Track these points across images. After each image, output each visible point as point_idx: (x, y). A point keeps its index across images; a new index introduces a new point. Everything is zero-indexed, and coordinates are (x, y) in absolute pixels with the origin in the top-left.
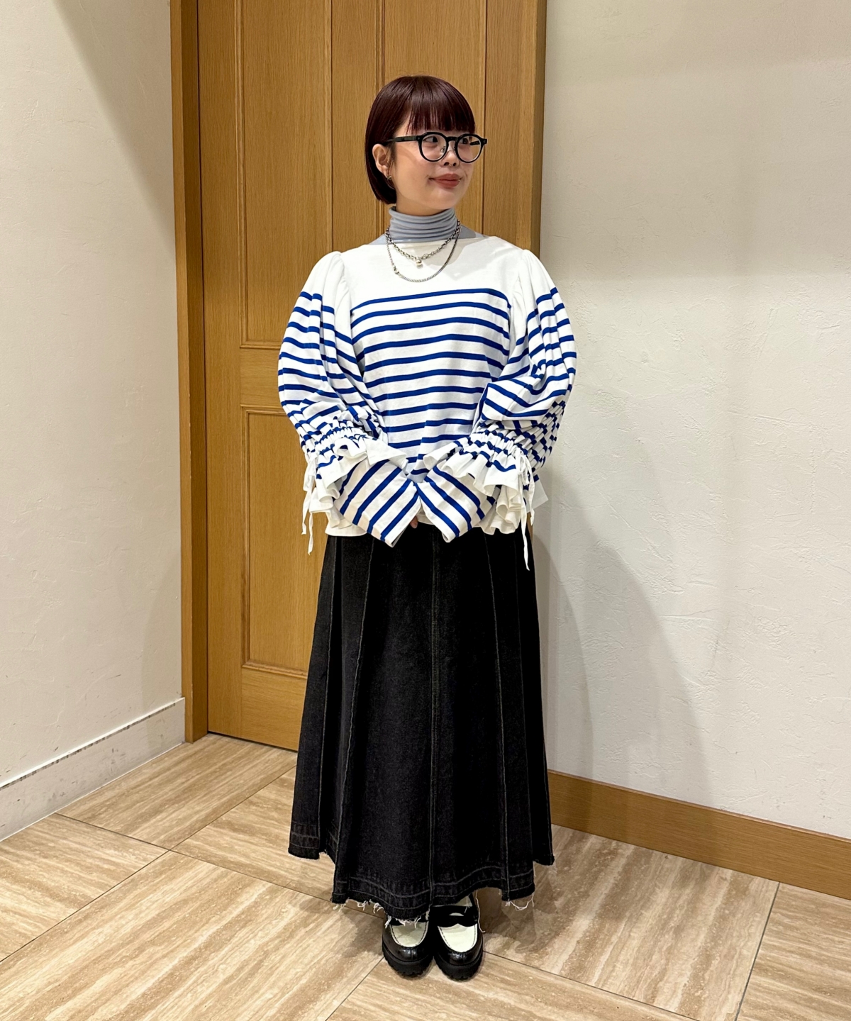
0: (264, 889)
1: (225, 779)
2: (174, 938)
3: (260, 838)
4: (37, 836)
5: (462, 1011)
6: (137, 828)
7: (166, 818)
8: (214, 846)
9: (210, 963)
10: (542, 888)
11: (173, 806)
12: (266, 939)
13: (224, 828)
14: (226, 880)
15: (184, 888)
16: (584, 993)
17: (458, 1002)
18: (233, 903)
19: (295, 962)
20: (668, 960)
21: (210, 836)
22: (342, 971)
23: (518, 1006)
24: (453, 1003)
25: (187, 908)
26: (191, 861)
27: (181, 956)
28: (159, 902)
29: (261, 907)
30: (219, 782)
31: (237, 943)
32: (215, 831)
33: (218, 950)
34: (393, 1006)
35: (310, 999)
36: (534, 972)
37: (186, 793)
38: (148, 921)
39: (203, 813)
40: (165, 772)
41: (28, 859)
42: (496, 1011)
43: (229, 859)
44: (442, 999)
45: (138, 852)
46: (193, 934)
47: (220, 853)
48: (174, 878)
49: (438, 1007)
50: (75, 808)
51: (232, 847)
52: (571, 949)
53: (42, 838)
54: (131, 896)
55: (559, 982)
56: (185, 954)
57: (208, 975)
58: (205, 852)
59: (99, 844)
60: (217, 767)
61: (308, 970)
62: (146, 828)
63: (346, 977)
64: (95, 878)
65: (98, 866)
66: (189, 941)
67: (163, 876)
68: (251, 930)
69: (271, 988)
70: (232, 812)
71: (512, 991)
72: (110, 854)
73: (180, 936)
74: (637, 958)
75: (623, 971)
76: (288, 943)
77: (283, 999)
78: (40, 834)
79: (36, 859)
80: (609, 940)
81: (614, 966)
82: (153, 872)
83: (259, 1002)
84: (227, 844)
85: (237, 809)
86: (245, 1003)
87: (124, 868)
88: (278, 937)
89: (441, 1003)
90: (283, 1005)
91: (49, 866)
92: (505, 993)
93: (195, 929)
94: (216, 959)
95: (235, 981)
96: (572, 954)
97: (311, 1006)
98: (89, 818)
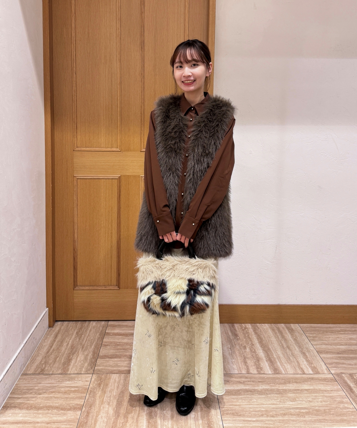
1: (84, 339)
2: (134, 408)
4: (26, 387)
5: (258, 396)
6: (68, 369)
7: (76, 361)
8: (109, 367)
9: (159, 412)
10: (238, 347)
11: (74, 356)
13: (105, 358)
15: (116, 387)
16: (285, 377)
17: (254, 394)
20: (295, 358)
21: (103, 363)
23: (272, 388)
25: (126, 395)
26: (107, 375)
27: (144, 414)
28: (112, 396)
30: (83, 341)
32: (103, 360)
34: (237, 403)
35: (208, 411)
37: (73, 349)
38: (116, 405)
39: (90, 355)
40: (54, 342)
41: (33, 397)
43: (121, 370)
44: (248, 395)
47: (115, 369)
48: (107, 384)
50: (29, 369)
51: (117, 365)
52: (267, 364)
53: (28, 386)
54: (97, 397)
55: (274, 376)
57: (163, 417)
58: (108, 370)
59: (59, 381)
60: (75, 335)
62: (72, 368)
64: (74, 396)
65: (69, 390)
67: (102, 385)
70: (101, 351)
72: (68, 383)
74: (287, 361)
75: (288, 366)
77: (199, 415)
78: (26, 385)
79: (36, 397)
80: (274, 357)
81: (284, 365)
82: (96, 385)
83: (192, 420)
84: (114, 364)
85: (103, 349)
86: (188, 422)
87: (81, 387)
89: (250, 396)
90: (201, 417)
91: (46, 397)
92: (264, 385)
95: (175, 416)
96: (269, 366)
97: (211, 413)
98: (42, 371)
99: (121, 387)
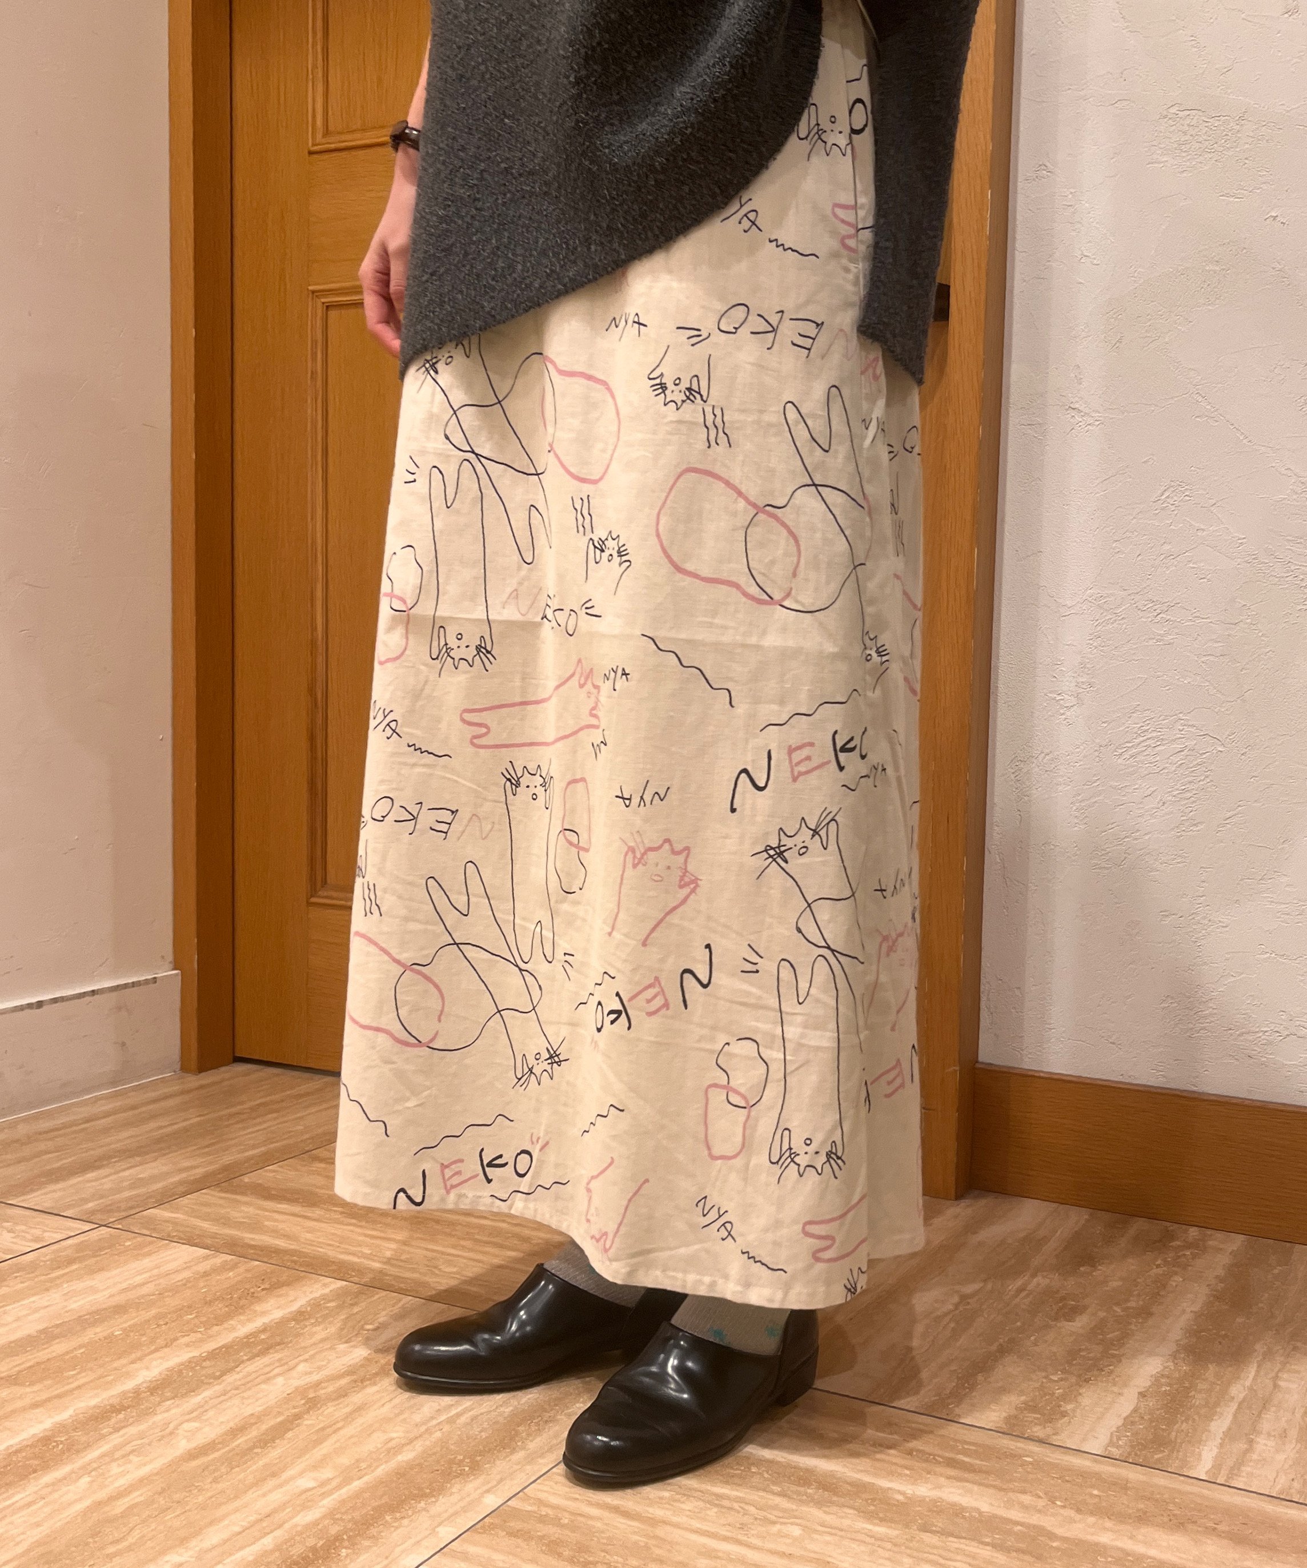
0: (327, 1291)
1: (260, 1123)
2: (72, 1373)
3: (327, 1210)
5: (846, 1522)
6: (32, 1191)
7: (108, 1176)
8: (215, 1221)
9: (158, 1418)
11: (130, 1160)
12: (315, 1377)
13: (243, 1194)
14: (231, 1274)
15: (124, 1285)
17: (832, 1503)
18: (240, 1314)
19: (387, 1420)
21: (205, 1204)
22: (512, 1439)
23: (1002, 1513)
24: (819, 1504)
25: (120, 1320)
26: (151, 1243)
27: (82, 1405)
29: (313, 1321)
30: (244, 1128)
31: (239, 1383)
32: (221, 1198)
33: (184, 1395)
34: (651, 1510)
35: (420, 1489)
36: (1035, 1448)
37: (166, 1142)
39: (200, 1171)
40: (125, 1111)
42: (939, 1523)
43: (249, 1241)
44: (785, 1496)
45: (23, 1228)
46: (124, 1366)
47: (225, 1231)
48: (102, 1269)
49: (776, 1513)
51: (257, 1223)
52: (1125, 1407)
55: (1105, 1469)
56: (93, 1402)
57: (146, 1441)
58: (188, 1229)
60: (246, 1106)
61: (421, 1436)
62: (54, 1191)
63: (523, 1448)
66: (111, 1378)
67: (75, 1267)
68: (279, 1360)
69: (315, 1467)
70: (268, 1170)
71: (981, 1484)
73: (91, 1369)
75: (1280, 1453)
76: (375, 1384)
77: (344, 1491)
80: (1224, 1391)
81: (1252, 1441)
82: (52, 1260)
83: (277, 1497)
84: (246, 1218)
85: (281, 1167)
86: (236, 1497)
88: (351, 1371)
89: (787, 1505)
90: (344, 1500)
92: (963, 1488)
93: (133, 1356)
94: (173, 1411)
95: (217, 1455)
96: (1130, 1417)
97: (422, 1504)
99: (145, 1290)
